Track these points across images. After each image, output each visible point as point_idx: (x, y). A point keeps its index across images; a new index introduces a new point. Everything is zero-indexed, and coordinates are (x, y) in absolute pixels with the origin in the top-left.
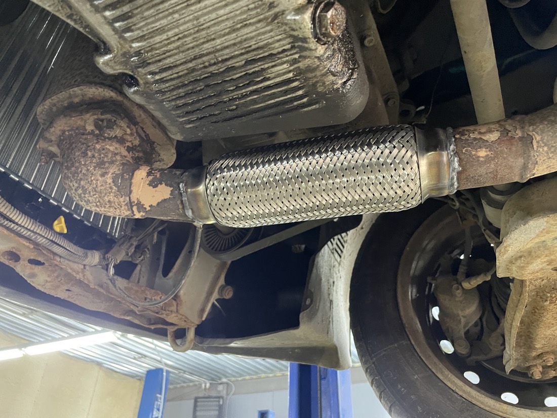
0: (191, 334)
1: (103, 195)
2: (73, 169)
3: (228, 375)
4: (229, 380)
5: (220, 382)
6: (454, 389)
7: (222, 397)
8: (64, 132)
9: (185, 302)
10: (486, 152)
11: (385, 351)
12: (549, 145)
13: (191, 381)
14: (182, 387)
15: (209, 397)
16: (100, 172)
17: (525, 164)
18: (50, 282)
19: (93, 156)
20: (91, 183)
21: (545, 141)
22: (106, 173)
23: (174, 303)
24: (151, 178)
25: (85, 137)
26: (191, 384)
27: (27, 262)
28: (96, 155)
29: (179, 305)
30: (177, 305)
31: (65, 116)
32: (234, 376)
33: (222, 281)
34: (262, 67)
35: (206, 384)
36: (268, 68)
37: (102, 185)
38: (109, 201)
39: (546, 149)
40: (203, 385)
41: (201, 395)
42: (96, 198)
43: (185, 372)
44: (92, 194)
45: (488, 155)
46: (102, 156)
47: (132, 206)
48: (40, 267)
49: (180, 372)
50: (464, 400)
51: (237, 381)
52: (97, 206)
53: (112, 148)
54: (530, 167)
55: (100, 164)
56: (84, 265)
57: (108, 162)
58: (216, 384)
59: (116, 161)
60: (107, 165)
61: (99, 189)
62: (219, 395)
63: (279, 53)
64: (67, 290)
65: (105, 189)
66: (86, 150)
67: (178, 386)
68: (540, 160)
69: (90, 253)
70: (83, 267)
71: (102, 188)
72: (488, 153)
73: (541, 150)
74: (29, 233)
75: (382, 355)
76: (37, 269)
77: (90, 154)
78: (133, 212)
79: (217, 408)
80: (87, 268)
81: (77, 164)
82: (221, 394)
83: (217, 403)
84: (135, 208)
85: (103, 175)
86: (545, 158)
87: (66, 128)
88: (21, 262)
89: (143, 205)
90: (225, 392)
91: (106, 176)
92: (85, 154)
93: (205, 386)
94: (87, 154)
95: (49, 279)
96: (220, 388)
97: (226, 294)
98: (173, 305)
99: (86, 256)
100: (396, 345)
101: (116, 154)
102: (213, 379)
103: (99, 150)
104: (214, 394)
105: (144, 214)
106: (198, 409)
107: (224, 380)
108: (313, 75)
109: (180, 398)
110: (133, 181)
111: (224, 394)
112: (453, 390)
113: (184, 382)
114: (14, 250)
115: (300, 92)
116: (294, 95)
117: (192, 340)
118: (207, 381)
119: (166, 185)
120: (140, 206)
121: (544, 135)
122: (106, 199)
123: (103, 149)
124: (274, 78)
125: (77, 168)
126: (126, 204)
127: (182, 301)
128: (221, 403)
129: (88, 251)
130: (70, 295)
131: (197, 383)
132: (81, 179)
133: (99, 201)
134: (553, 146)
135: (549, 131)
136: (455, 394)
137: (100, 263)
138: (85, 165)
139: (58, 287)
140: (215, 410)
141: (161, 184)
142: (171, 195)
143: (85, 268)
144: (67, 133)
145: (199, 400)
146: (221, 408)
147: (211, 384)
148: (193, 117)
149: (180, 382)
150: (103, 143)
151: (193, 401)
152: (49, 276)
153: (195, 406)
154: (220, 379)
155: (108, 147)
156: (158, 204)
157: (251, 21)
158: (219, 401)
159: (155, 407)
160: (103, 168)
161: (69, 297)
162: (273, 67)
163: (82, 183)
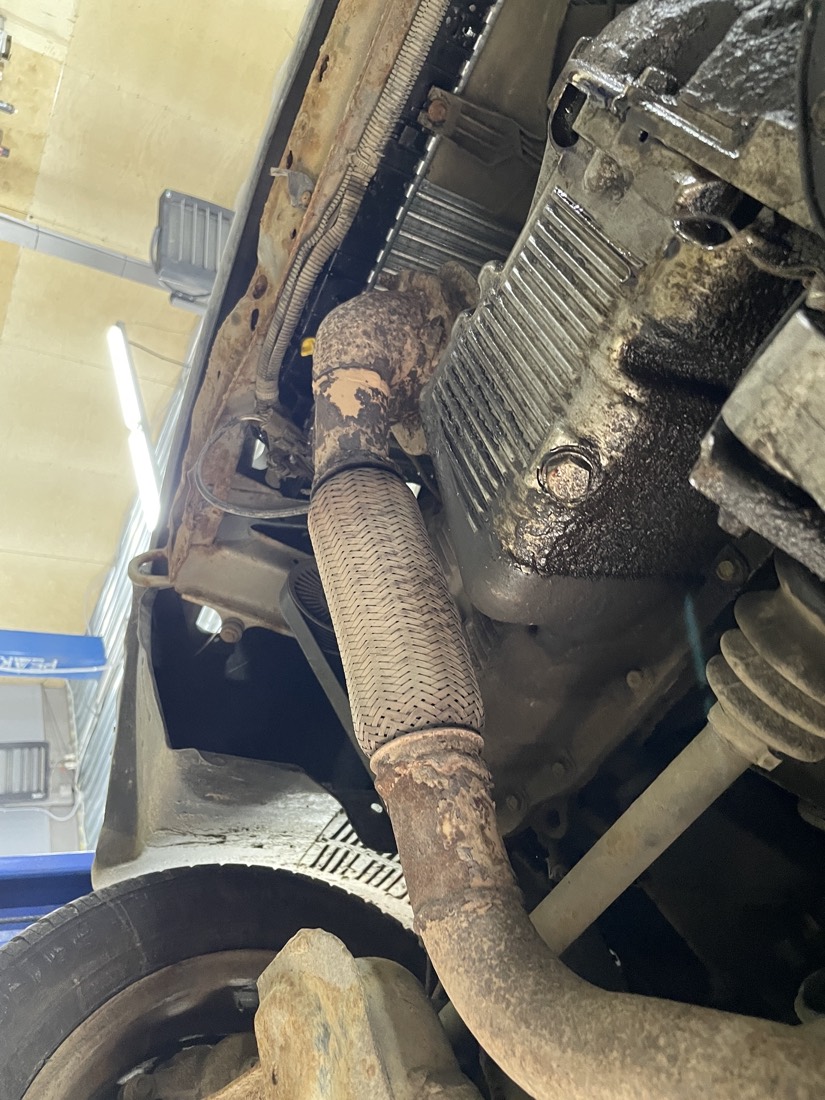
0: (158, 581)
1: (339, 337)
2: (371, 301)
3: (90, 802)
4: (80, 805)
5: (76, 789)
6: (52, 1058)
7: (46, 797)
8: (423, 290)
9: (211, 561)
10: (451, 834)
11: (128, 923)
12: (471, 928)
13: (80, 733)
14: (69, 717)
15: (47, 770)
16: (369, 329)
17: (438, 900)
18: (229, 343)
19: (391, 322)
20: (353, 320)
21: (478, 920)
22: (369, 337)
23: (208, 540)
24: (370, 392)
25: (419, 313)
26: (74, 733)
27: (254, 308)
28: (395, 326)
29: (206, 548)
30: (205, 545)
31: (442, 285)
32: (87, 817)
33: (250, 622)
34: (508, 434)
35: (74, 761)
36: (507, 440)
37: (351, 333)
38: (331, 346)
39: (465, 925)
40: (71, 756)
41: (53, 755)
42: (333, 329)
43: (99, 716)
44: (339, 324)
45: (446, 838)
46: (394, 333)
47: (326, 374)
48: (249, 327)
49: (97, 707)
50: (30, 1078)
51: (78, 825)
52: (324, 334)
53: (408, 347)
54: (434, 909)
55: (380, 330)
56: (255, 383)
57: (387, 339)
58: (73, 779)
59: (390, 351)
60: (382, 338)
61: (346, 330)
62: (50, 789)
63: (524, 441)
64: (219, 373)
65: (346, 338)
66: (400, 314)
67: (72, 709)
68: (447, 923)
69: (273, 384)
70: (253, 380)
71: (348, 334)
72: (449, 838)
73: (462, 919)
74: (290, 289)
75: (120, 918)
76: (246, 324)
77: (395, 318)
78: (319, 378)
79: (25, 789)
80: (251, 387)
81: (377, 304)
82: (51, 795)
83: (35, 788)
84: (324, 378)
85: (365, 333)
86: (450, 929)
87: (427, 291)
88: (254, 301)
89: (330, 387)
90: (56, 802)
91: (364, 337)
92: (393, 312)
93: (69, 761)
94: (393, 314)
95: (232, 341)
96: (65, 792)
97: (227, 630)
98: (204, 538)
99: (268, 379)
100: (138, 945)
101: (400, 353)
102: (82, 775)
103: (402, 329)
104: (53, 780)
105: (318, 393)
106: (26, 751)
107: (80, 797)
108: (509, 500)
109: (48, 716)
110: (362, 370)
111: (53, 800)
112: (49, 1058)
113: (78, 719)
114: (268, 288)
115: (487, 497)
116: (483, 491)
117: (148, 583)
118: (79, 762)
119: (361, 410)
120: (326, 385)
121: (488, 919)
122: (334, 341)
123: (404, 335)
124: (498, 455)
125: (373, 305)
126: (328, 366)
127: (213, 554)
128: (35, 796)
129: (276, 382)
130: (213, 380)
131: (76, 743)
132: (357, 310)
133: (329, 334)
134: (469, 934)
135: (495, 925)
136: (42, 1061)
137: (262, 402)
138: (378, 312)
139: (223, 358)
140: (21, 787)
141: (362, 404)
142: (347, 417)
143: (252, 383)
144: (421, 293)
145: (43, 750)
146: (25, 796)
147: (74, 771)
148: (445, 396)
149: (80, 709)
150: (414, 335)
151: (41, 738)
152: (236, 340)
153: (31, 745)
154: (83, 789)
155: (409, 341)
156: (333, 405)
157: (550, 387)
158: (38, 791)
159: (35, 660)
160: (376, 333)
161: (209, 379)
162: (510, 445)
163: (353, 312)
